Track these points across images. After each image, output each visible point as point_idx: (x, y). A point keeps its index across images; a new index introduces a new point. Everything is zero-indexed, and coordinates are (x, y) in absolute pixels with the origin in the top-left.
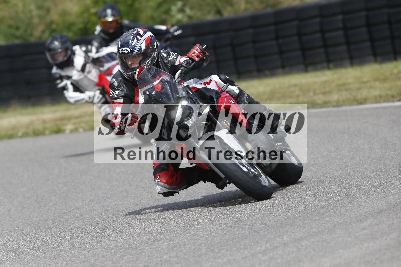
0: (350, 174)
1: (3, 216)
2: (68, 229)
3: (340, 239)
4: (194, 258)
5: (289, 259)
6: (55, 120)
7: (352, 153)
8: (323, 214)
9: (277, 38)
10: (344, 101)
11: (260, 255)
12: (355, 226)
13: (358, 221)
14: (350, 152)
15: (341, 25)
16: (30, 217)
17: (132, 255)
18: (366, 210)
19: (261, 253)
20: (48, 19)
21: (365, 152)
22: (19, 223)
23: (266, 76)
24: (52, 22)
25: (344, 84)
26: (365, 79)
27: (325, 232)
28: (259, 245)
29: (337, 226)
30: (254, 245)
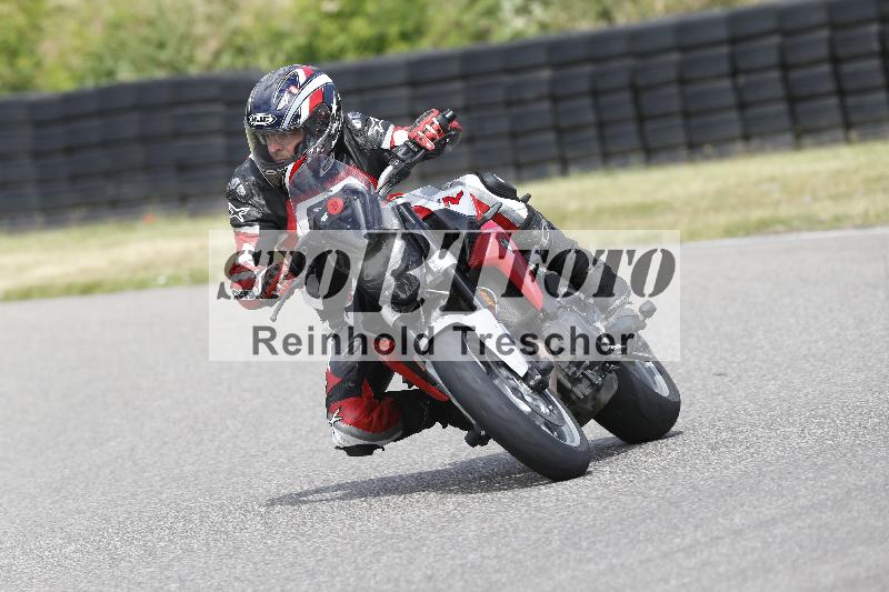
9: (734, 73)
24: (236, 33)
27: (826, 506)
28: (679, 533)
29: (854, 494)
30: (667, 534)
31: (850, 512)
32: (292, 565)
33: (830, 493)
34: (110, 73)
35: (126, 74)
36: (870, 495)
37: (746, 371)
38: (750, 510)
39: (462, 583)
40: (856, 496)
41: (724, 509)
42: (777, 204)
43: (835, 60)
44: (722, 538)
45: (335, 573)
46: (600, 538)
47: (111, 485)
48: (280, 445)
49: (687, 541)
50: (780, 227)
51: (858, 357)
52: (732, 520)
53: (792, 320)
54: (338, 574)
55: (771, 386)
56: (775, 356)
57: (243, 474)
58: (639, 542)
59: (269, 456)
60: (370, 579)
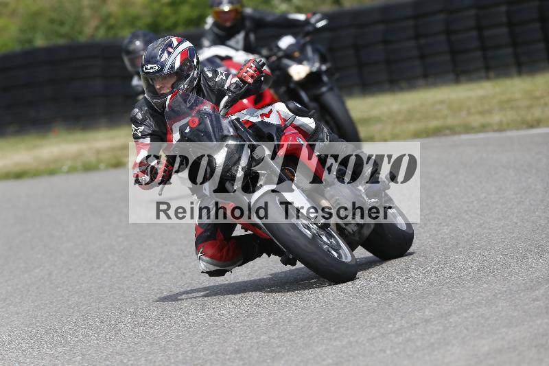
0: (516, 223)
1: (42, 281)
2: (130, 298)
3: (503, 314)
4: (302, 340)
5: (432, 340)
6: (113, 149)
7: (519, 195)
8: (480, 279)
9: (417, 37)
10: (508, 124)
11: (393, 336)
12: (524, 295)
13: (528, 289)
14: (516, 194)
15: (504, 19)
16: (78, 282)
17: (218, 335)
18: (538, 274)
19: (394, 332)
20: (104, 11)
21: (538, 194)
22: (63, 290)
23: (401, 89)
24: (109, 16)
25: (509, 101)
26: (538, 94)
27: (482, 304)
28: (392, 321)
29: (499, 296)
30: (384, 322)
31: (497, 307)
32: (151, 344)
33: (484, 295)
34: (30, 41)
35: (40, 42)
36: (509, 296)
37: (429, 221)
38: (435, 306)
39: (257, 354)
40: (501, 297)
41: (418, 306)
42: (445, 117)
43: (479, 28)
44: (418, 324)
45: (178, 349)
46: (342, 325)
47: (37, 296)
48: (142, 270)
49: (396, 326)
50: (448, 132)
51: (499, 211)
52: (424, 313)
53: (457, 189)
54: (180, 350)
55: (446, 230)
56: (447, 211)
57: (119, 288)
58: (367, 327)
59: (135, 277)
60: (200, 352)
